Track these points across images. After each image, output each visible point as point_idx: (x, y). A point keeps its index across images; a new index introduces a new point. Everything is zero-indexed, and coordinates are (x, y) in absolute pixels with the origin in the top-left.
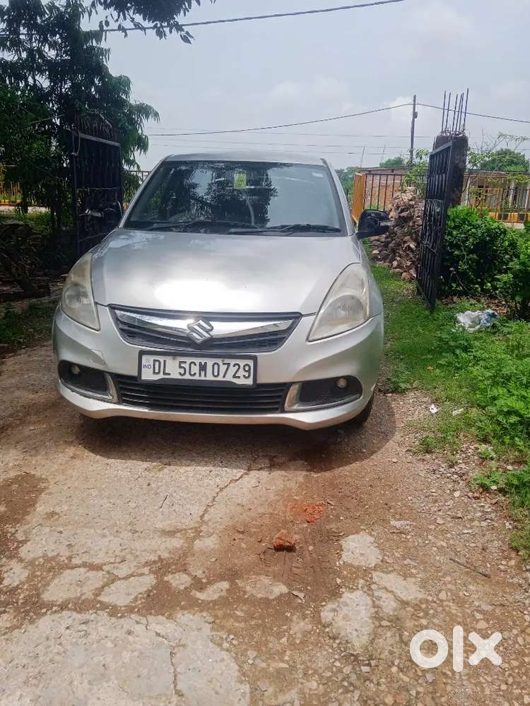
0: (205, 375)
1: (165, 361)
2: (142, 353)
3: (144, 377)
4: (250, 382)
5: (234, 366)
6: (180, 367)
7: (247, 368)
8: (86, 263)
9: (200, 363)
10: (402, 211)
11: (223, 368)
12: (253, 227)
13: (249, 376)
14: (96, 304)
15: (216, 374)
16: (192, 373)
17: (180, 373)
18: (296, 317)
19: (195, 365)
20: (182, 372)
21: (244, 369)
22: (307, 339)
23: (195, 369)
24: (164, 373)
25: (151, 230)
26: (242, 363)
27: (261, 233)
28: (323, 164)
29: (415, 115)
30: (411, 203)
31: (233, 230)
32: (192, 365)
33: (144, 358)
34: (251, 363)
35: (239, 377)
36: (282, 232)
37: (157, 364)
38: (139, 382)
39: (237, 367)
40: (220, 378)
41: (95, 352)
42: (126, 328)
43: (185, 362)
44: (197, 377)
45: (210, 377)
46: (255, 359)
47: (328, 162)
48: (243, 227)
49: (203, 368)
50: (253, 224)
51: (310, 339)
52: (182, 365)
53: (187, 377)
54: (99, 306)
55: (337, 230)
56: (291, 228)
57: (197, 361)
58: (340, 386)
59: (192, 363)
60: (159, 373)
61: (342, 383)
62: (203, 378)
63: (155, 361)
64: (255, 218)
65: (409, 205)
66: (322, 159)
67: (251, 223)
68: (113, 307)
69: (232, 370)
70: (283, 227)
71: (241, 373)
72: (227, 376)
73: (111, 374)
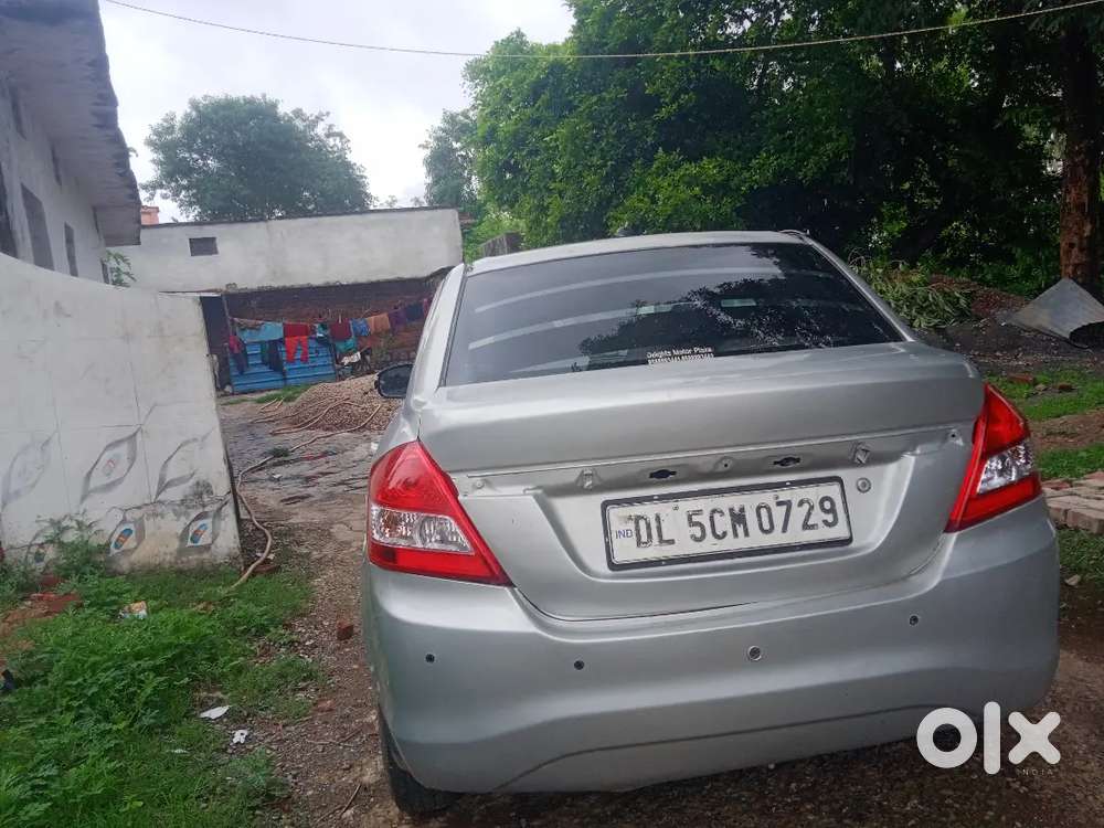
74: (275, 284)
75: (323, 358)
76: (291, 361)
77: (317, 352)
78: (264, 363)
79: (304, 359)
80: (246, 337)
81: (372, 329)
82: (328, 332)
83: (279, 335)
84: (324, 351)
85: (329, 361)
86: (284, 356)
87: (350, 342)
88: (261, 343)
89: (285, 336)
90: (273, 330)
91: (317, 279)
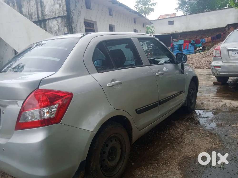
74: (186, 31)
75: (192, 48)
76: (184, 49)
77: (191, 47)
78: (178, 49)
79: (187, 49)
80: (175, 44)
81: (206, 41)
82: (195, 42)
83: (183, 43)
84: (193, 47)
85: (193, 49)
86: (183, 48)
87: (200, 44)
88: (178, 45)
89: (184, 43)
90: (181, 42)
91: (197, 29)
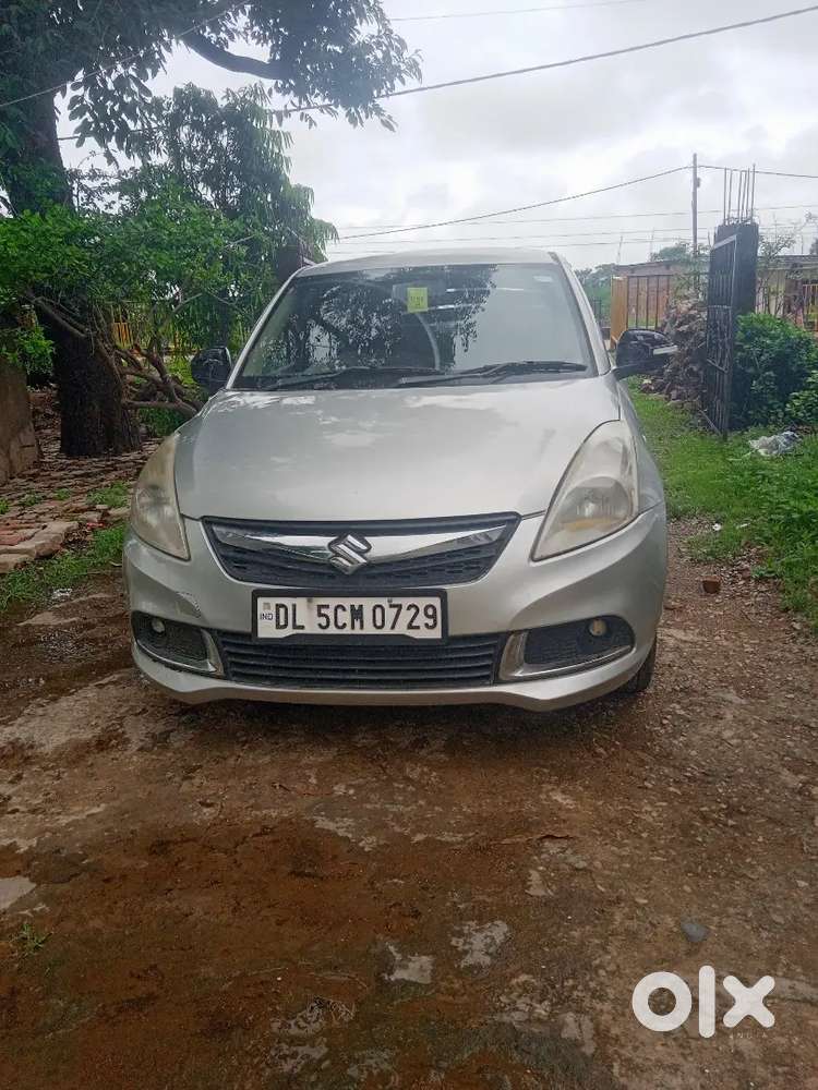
0: (362, 627)
1: (294, 606)
2: (257, 594)
3: (262, 633)
4: (436, 634)
5: (408, 609)
6: (320, 615)
7: (430, 612)
8: (168, 450)
9: (352, 606)
10: (681, 324)
11: (390, 613)
12: (438, 373)
13: (435, 624)
14: (183, 516)
15: (379, 623)
16: (340, 624)
17: (320, 625)
18: (511, 521)
19: (344, 609)
20: (324, 623)
21: (426, 614)
22: (532, 558)
23: (344, 617)
24: (295, 627)
25: (274, 390)
26: (422, 602)
27: (452, 382)
28: (551, 261)
29: (697, 183)
30: (692, 312)
31: (404, 380)
32: (339, 610)
33: (261, 601)
34: (436, 602)
35: (418, 628)
36: (485, 376)
37: (282, 610)
38: (254, 642)
39: (413, 611)
40: (387, 630)
41: (184, 596)
42: (231, 554)
43: (327, 607)
44: (347, 631)
45: (369, 629)
46: (443, 595)
47: (560, 258)
48: (421, 373)
49: (357, 614)
50: (437, 368)
51: (536, 557)
52: (323, 611)
53: (332, 630)
54: (187, 520)
55: (581, 368)
56: (501, 370)
57: (347, 602)
58: (594, 633)
59: (339, 606)
60: (286, 626)
61: (598, 629)
62: (357, 631)
63: (278, 606)
64: (441, 358)
65: (690, 316)
66: (550, 253)
67: (434, 366)
68: (208, 521)
69: (406, 616)
70: (486, 369)
71: (421, 620)
72: (397, 626)
73: (210, 630)
